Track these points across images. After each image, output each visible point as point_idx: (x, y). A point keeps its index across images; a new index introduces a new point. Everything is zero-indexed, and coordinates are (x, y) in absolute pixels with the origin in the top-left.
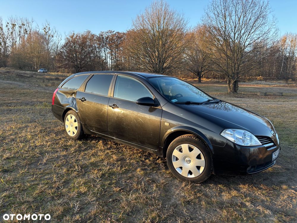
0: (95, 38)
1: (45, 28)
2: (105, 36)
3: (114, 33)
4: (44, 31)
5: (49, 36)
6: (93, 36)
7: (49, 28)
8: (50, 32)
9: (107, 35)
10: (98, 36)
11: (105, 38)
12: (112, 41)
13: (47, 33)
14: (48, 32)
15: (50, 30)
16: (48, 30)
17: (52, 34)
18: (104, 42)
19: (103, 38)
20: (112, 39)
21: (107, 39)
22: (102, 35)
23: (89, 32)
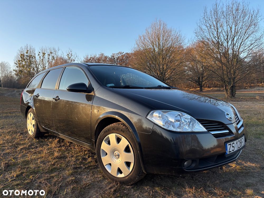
0: (108, 59)
1: (68, 55)
2: (116, 57)
3: (124, 54)
4: (68, 57)
5: (72, 60)
6: (106, 57)
7: (72, 54)
8: (72, 57)
9: (118, 56)
10: (110, 57)
11: (116, 59)
12: (121, 61)
13: (70, 59)
14: (70, 57)
15: (72, 56)
16: (70, 56)
17: (73, 59)
18: (115, 62)
19: (114, 59)
20: (122, 59)
21: (118, 60)
22: (113, 57)
23: (102, 54)
